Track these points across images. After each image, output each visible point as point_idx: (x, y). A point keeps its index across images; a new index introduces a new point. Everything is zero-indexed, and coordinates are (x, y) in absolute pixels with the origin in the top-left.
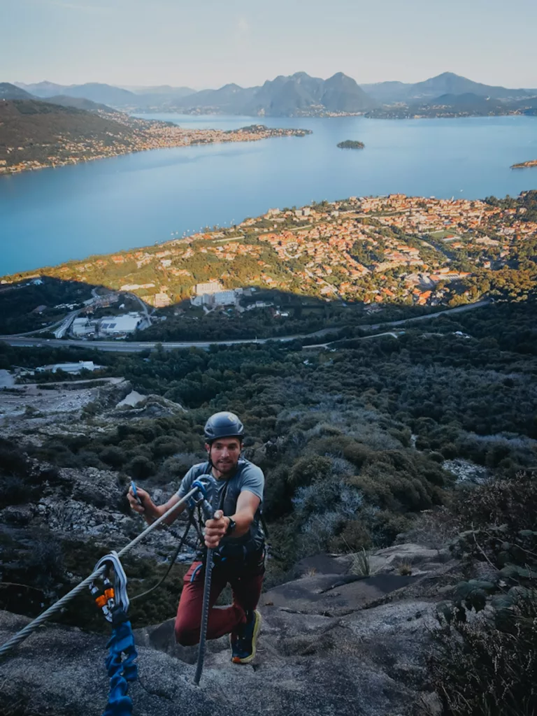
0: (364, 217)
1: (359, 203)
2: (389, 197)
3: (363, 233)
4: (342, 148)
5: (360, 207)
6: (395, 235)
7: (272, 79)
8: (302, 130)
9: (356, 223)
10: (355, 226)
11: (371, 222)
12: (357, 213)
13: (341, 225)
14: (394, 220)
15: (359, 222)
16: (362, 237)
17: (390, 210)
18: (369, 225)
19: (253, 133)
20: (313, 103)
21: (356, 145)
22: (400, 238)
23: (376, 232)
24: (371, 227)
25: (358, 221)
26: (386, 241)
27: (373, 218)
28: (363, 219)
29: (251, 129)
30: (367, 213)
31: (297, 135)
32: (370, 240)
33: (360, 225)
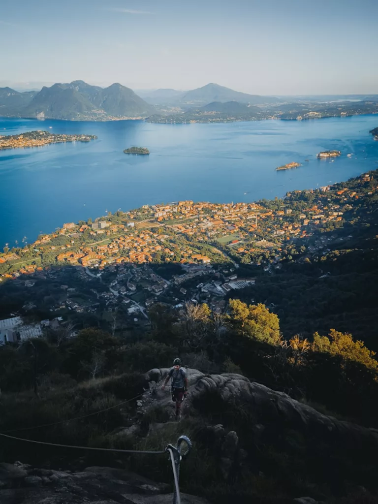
0: (158, 226)
1: (152, 212)
2: (178, 204)
3: (160, 243)
4: (129, 154)
5: (153, 215)
6: (188, 242)
7: (49, 86)
8: (88, 136)
9: (151, 233)
10: (151, 236)
11: (166, 231)
12: (152, 222)
13: (138, 236)
14: (185, 227)
15: (154, 232)
16: (159, 248)
17: (181, 217)
18: (164, 233)
19: (35, 139)
20: (94, 109)
21: (142, 153)
22: (192, 246)
23: (171, 241)
24: (166, 236)
25: (153, 230)
26: (181, 250)
27: (167, 226)
28: (158, 228)
29: (33, 135)
30: (160, 222)
31: (82, 142)
32: (167, 250)
33: (155, 235)
